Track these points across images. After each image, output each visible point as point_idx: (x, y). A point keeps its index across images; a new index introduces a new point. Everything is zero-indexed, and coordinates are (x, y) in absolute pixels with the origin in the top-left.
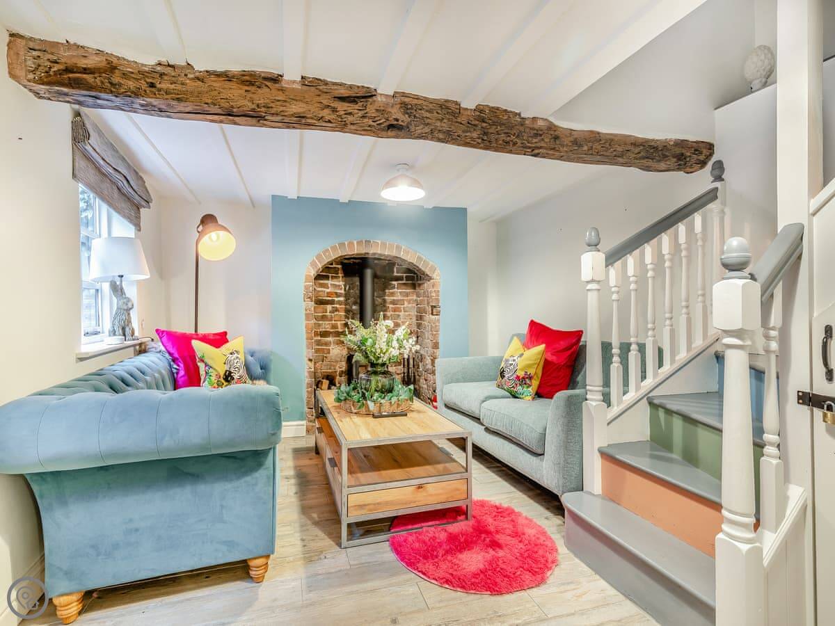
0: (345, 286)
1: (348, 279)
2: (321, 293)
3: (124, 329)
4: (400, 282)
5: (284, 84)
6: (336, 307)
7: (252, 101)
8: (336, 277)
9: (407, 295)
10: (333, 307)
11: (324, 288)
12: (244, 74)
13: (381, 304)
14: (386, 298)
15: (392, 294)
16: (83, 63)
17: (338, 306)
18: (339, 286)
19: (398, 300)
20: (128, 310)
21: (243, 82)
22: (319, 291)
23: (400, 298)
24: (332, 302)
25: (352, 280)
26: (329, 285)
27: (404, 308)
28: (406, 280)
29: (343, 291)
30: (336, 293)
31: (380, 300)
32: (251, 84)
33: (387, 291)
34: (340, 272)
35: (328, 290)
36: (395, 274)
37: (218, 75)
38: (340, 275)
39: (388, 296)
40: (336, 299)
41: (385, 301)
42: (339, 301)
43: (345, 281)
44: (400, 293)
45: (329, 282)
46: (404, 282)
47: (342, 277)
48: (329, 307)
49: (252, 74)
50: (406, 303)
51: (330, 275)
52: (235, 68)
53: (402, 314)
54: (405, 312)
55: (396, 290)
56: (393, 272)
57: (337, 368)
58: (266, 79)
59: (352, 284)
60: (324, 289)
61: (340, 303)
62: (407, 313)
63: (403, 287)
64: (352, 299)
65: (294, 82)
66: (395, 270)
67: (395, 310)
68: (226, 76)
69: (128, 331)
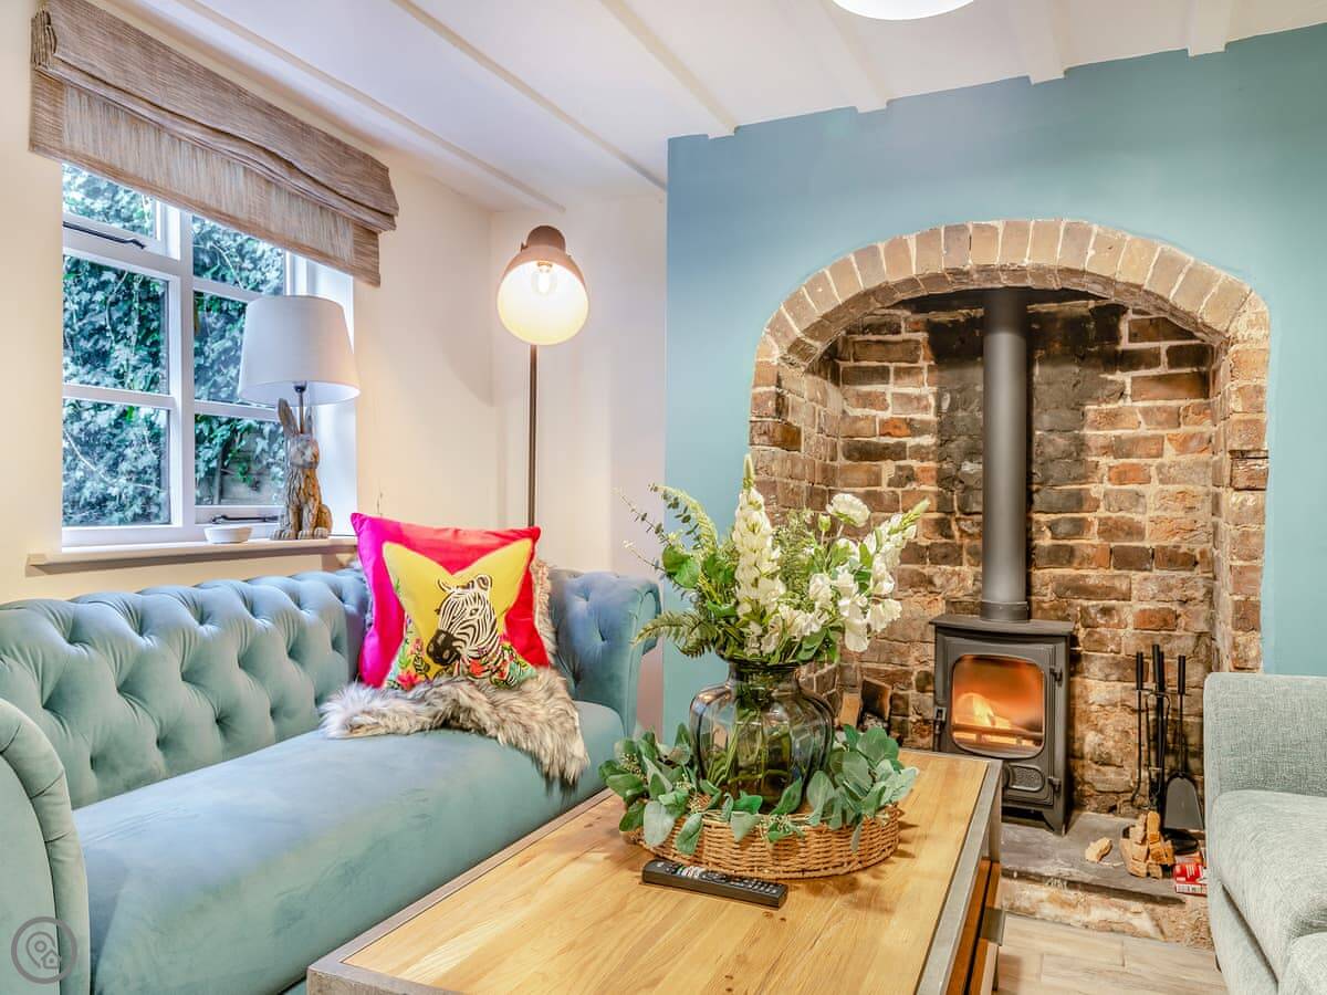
0: (939, 398)
1: (949, 374)
2: (861, 424)
4: (1143, 372)
6: (911, 468)
8: (908, 372)
9: (1176, 418)
10: (900, 468)
11: (872, 406)
13: (1070, 455)
14: (1088, 432)
15: (1112, 419)
17: (915, 464)
18: (919, 398)
19: (1135, 441)
22: (857, 419)
23: (1144, 430)
24: (897, 453)
25: (960, 379)
26: (889, 398)
27: (1160, 468)
28: (1172, 365)
29: (930, 416)
30: (909, 423)
31: (1061, 442)
33: (1091, 408)
34: (922, 353)
35: (887, 415)
36: (1125, 344)
38: (923, 364)
39: (1096, 426)
40: (911, 442)
41: (1081, 445)
42: (919, 448)
43: (938, 383)
44: (1146, 412)
45: (890, 389)
46: (1162, 370)
47: (931, 368)
48: (888, 468)
50: (1170, 453)
51: (892, 366)
53: (1152, 490)
54: (1162, 481)
55: (1129, 402)
56: (1116, 339)
57: (911, 661)
59: (961, 391)
60: (873, 412)
61: (920, 453)
62: (1172, 488)
63: (1161, 390)
64: (963, 441)
66: (1124, 328)
67: (1121, 476)
69: (306, 516)
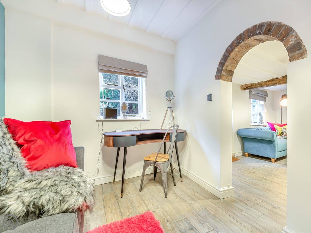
3: (261, 122)
5: (279, 79)
7: (273, 83)
12: (271, 79)
16: (248, 86)
20: (262, 118)
21: (271, 81)
32: (273, 81)
37: (267, 81)
49: (273, 79)
52: (270, 79)
58: (275, 79)
65: (281, 78)
68: (268, 81)
69: (262, 122)
